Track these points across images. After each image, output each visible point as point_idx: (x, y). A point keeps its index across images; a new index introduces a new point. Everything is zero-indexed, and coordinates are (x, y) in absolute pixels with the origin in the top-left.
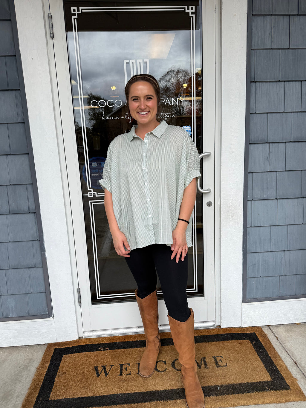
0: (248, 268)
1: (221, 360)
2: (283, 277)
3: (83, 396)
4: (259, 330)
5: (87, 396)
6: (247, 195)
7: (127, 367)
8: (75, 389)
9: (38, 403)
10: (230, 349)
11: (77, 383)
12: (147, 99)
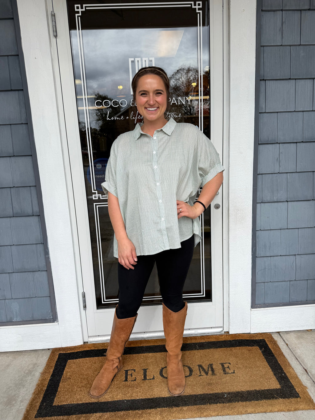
0: (257, 273)
1: (228, 367)
2: (293, 282)
3: (87, 402)
4: (269, 336)
5: (91, 402)
6: (257, 198)
7: (132, 373)
8: (79, 394)
9: (42, 408)
10: (238, 356)
11: (81, 389)
12: (156, 94)
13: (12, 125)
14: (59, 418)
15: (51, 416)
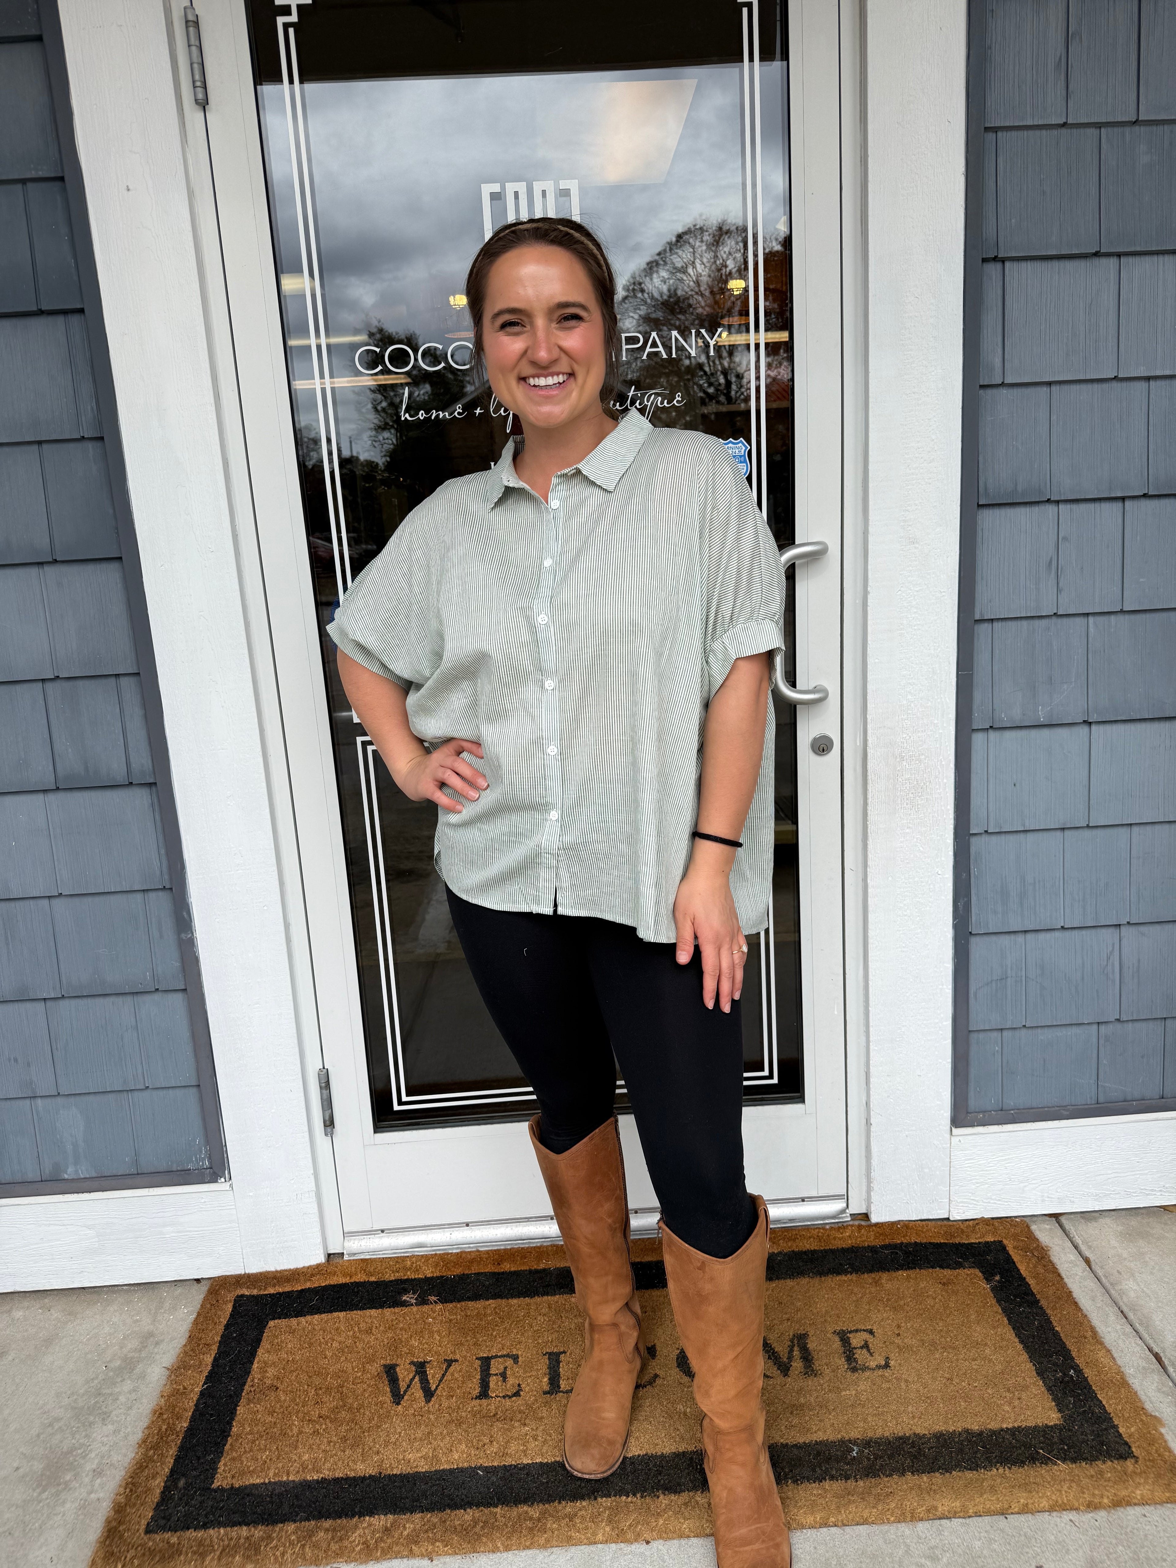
0: (975, 994)
1: (866, 1346)
2: (1111, 1026)
3: (339, 1474)
4: (1018, 1230)
5: (352, 1474)
6: (971, 710)
7: (506, 1368)
8: (311, 1448)
9: (171, 1498)
10: (902, 1303)
11: (317, 1427)
12: (559, 322)
13: (45, 446)
14: (234, 1534)
15: (205, 1526)
